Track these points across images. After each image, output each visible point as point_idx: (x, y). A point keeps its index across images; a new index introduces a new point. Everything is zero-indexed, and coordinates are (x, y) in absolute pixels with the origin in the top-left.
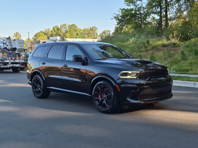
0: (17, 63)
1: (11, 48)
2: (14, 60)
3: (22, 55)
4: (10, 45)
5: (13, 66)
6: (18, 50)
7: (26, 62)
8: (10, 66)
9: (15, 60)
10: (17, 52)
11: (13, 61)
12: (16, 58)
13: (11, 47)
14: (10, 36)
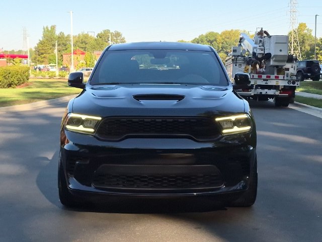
0: (270, 87)
1: (263, 54)
2: (264, 80)
3: (288, 69)
4: (262, 47)
5: (261, 93)
6: (274, 59)
7: (292, 85)
8: (256, 93)
9: (267, 80)
10: (272, 63)
11: (263, 83)
12: (269, 77)
13: (263, 52)
14: (262, 28)
